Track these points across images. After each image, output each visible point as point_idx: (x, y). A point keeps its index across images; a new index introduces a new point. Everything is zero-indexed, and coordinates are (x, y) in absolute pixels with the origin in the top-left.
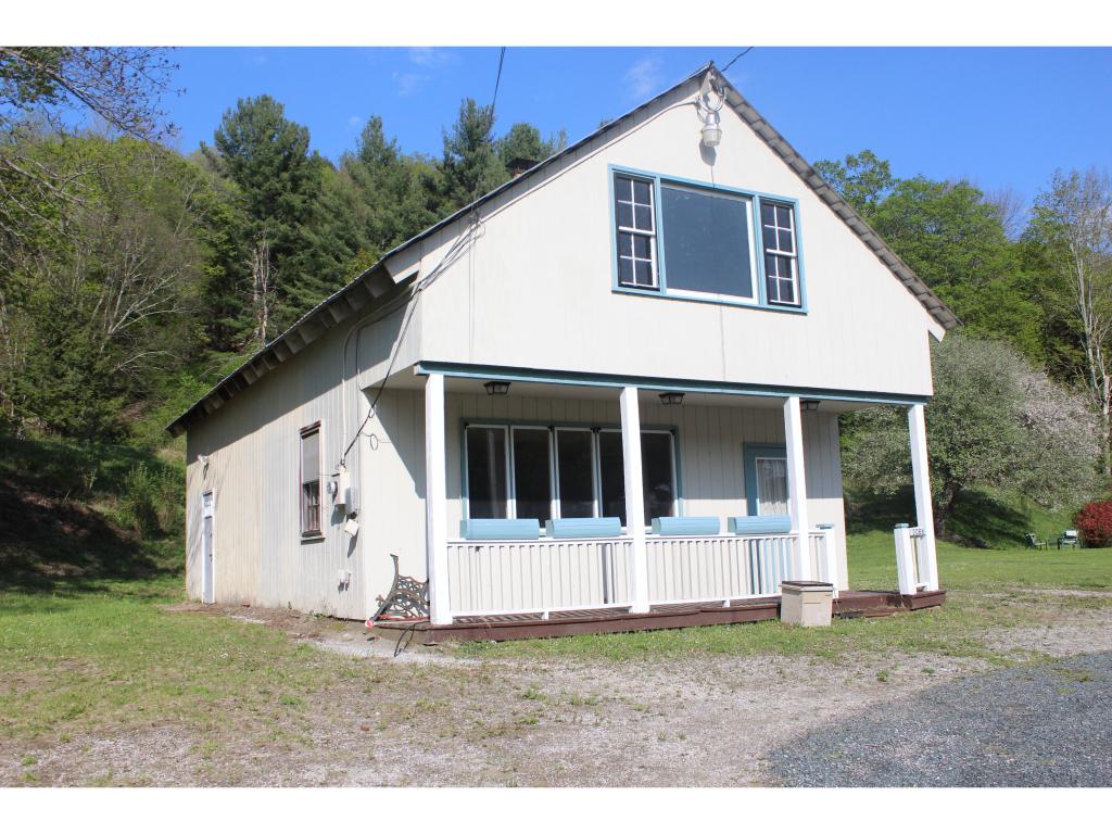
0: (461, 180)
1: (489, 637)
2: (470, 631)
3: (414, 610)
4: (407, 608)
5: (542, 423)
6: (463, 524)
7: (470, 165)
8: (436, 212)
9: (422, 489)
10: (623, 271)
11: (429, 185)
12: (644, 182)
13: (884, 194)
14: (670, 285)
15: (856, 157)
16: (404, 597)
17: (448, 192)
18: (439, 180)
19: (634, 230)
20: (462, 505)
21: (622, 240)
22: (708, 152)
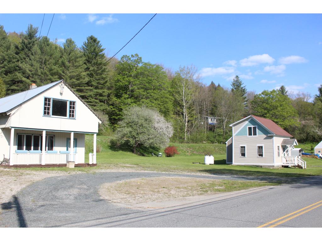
0: (26, 47)
1: (18, 167)
2: (16, 166)
3: (7, 163)
4: (6, 163)
5: (31, 134)
6: (16, 151)
7: (29, 44)
8: (18, 55)
9: (9, 144)
10: (45, 113)
11: (17, 47)
12: (49, 99)
13: (140, 65)
14: (53, 115)
15: (134, 55)
16: (5, 161)
17: (23, 49)
18: (20, 46)
19: (47, 106)
20: (16, 147)
21: (45, 108)
22: (61, 94)
